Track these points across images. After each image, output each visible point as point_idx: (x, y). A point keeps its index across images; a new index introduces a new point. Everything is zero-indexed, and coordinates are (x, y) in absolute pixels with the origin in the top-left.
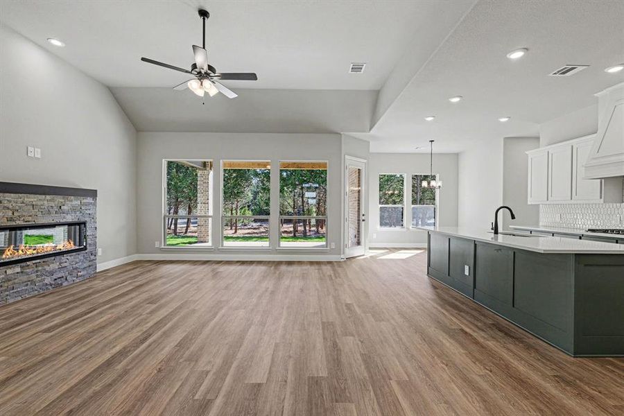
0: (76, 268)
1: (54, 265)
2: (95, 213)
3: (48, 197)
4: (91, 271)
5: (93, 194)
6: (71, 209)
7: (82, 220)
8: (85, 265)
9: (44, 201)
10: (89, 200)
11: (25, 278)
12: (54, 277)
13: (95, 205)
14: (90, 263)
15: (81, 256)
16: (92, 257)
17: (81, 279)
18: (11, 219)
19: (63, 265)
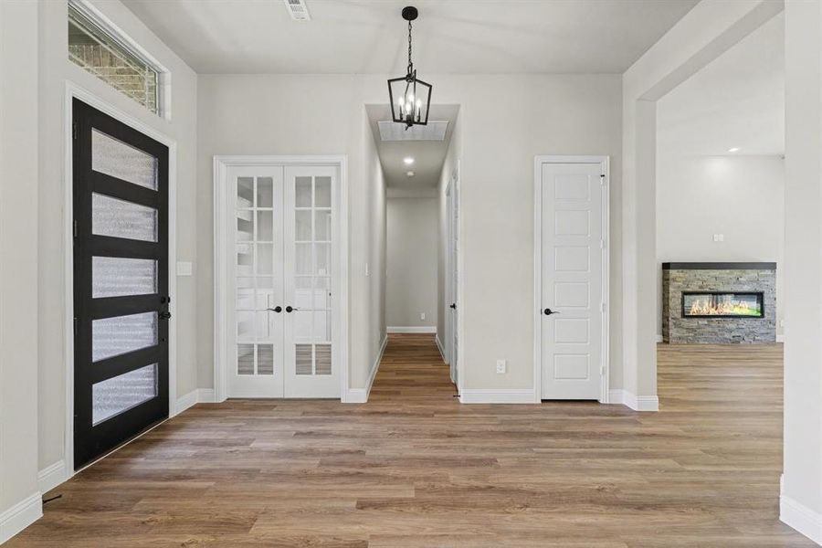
0: (753, 332)
1: (731, 325)
2: (775, 284)
3: (728, 271)
4: (769, 338)
5: (772, 266)
6: (747, 281)
7: (759, 290)
8: (763, 331)
9: (724, 273)
10: (768, 272)
11: (710, 329)
12: (733, 334)
13: (774, 276)
14: (769, 331)
15: (758, 322)
16: (771, 326)
17: (758, 342)
18: (701, 287)
19: (740, 326)
